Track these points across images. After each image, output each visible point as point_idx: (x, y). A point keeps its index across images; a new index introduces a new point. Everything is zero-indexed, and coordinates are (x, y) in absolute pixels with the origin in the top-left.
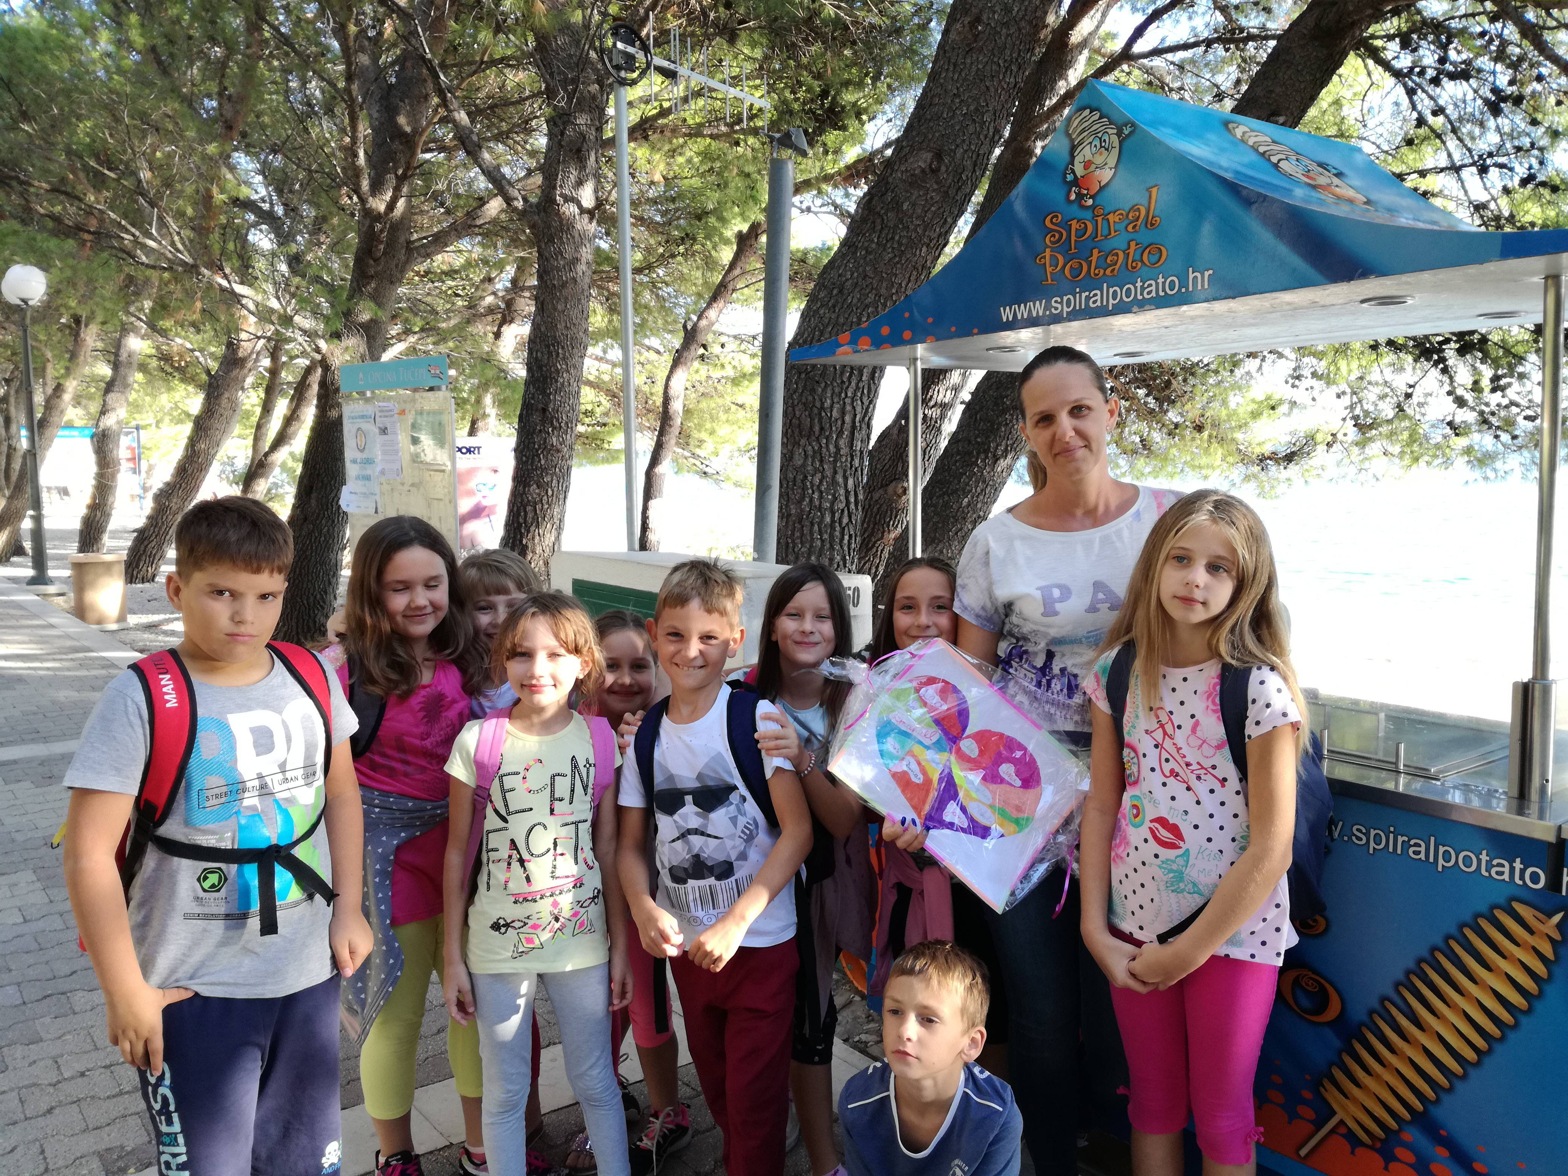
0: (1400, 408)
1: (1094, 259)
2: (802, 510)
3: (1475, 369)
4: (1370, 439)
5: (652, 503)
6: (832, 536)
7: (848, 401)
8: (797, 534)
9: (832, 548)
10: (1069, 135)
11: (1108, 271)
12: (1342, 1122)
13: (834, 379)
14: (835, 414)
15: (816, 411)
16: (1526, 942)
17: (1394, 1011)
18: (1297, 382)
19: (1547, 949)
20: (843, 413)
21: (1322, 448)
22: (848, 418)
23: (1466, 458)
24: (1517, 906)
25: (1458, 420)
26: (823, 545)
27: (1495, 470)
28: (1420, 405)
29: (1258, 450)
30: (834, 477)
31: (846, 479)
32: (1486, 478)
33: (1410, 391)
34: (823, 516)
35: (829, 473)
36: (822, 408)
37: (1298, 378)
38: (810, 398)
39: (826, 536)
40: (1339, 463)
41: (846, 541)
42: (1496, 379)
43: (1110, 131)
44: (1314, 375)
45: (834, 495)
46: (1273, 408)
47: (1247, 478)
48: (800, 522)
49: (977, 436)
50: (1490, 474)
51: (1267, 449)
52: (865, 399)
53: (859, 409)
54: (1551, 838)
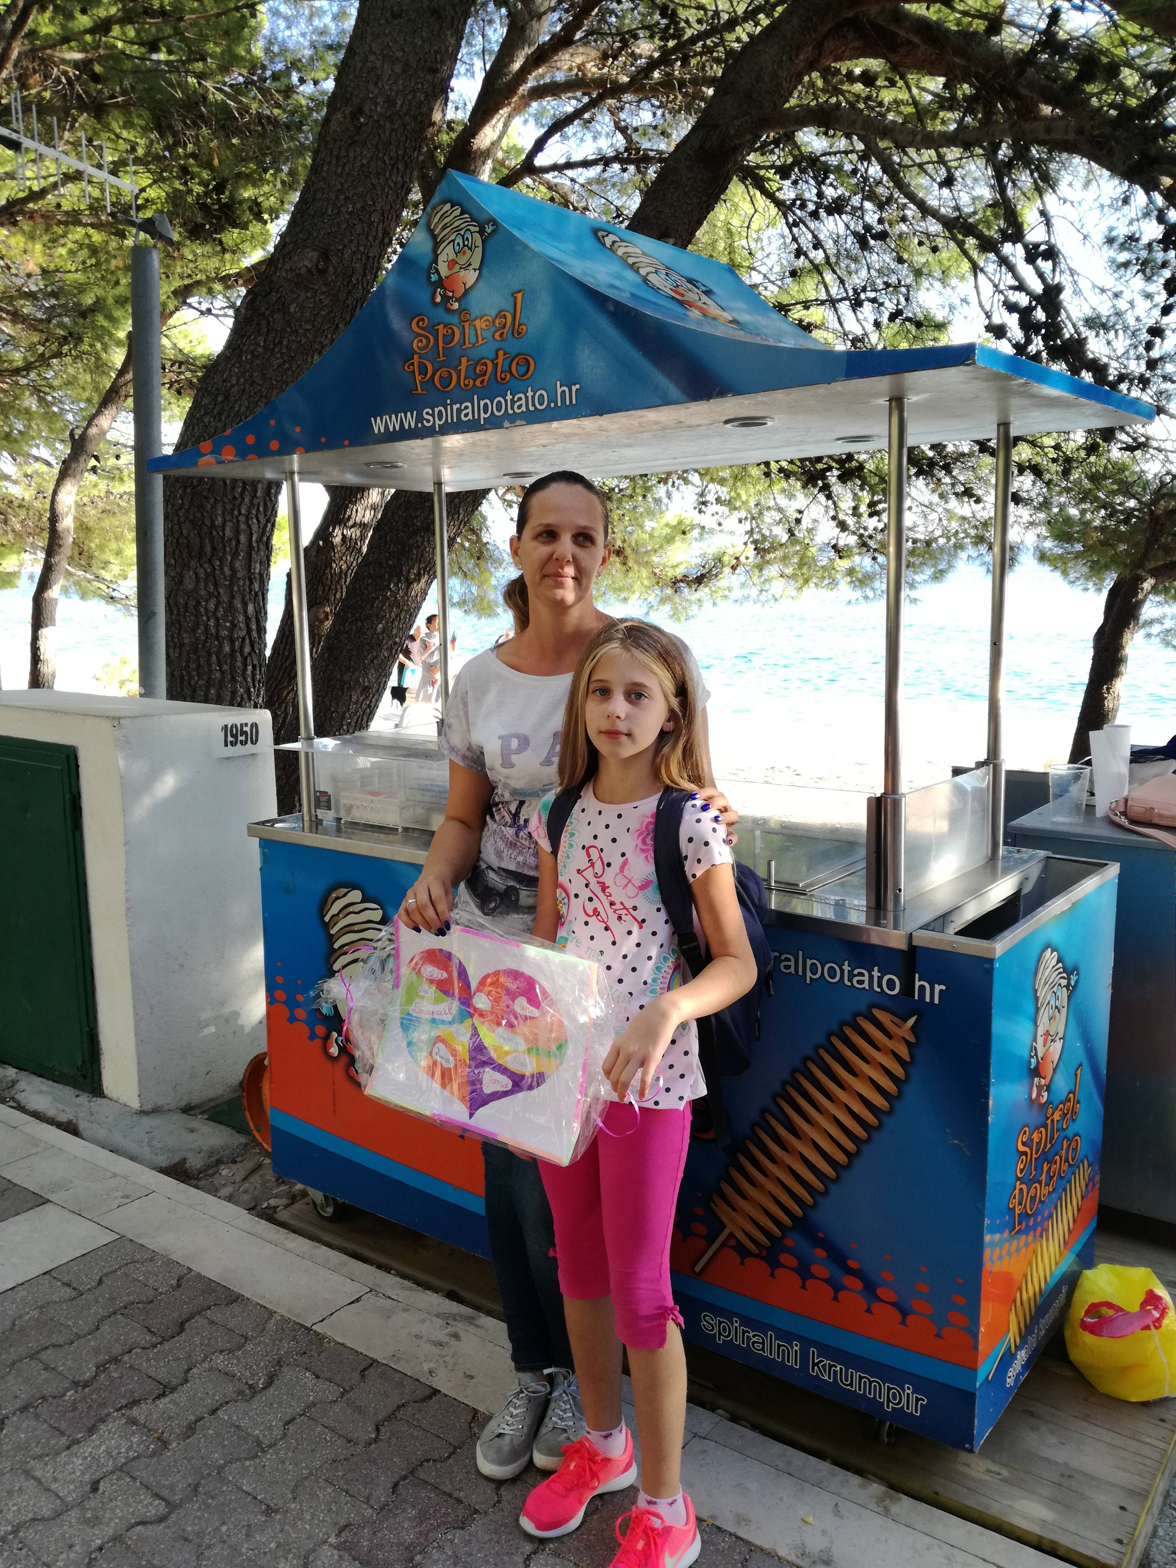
0: (791, 532)
1: (463, 367)
2: (197, 639)
3: (855, 495)
4: (768, 562)
5: (44, 632)
6: (233, 667)
7: (242, 519)
8: (193, 666)
9: (233, 680)
10: (431, 232)
11: (478, 383)
12: (731, 1235)
13: (225, 494)
14: (228, 533)
15: (205, 529)
16: (885, 1045)
17: (774, 1122)
18: (703, 508)
19: (903, 1051)
20: (237, 532)
21: (727, 570)
22: (243, 538)
23: (848, 579)
24: (877, 1013)
25: (841, 543)
26: (223, 678)
27: (873, 589)
28: (810, 531)
29: (671, 573)
30: (231, 603)
31: (245, 605)
32: (866, 598)
33: (799, 516)
34: (221, 645)
35: (225, 598)
36: (213, 526)
37: (704, 503)
38: (198, 515)
39: (225, 667)
40: (743, 585)
41: (249, 672)
42: (872, 504)
43: (473, 229)
44: (718, 500)
45: (232, 623)
46: (684, 533)
47: (663, 601)
48: (195, 652)
49: (389, 559)
50: (870, 594)
51: (679, 572)
52: (261, 517)
53: (255, 528)
54: (903, 946)
